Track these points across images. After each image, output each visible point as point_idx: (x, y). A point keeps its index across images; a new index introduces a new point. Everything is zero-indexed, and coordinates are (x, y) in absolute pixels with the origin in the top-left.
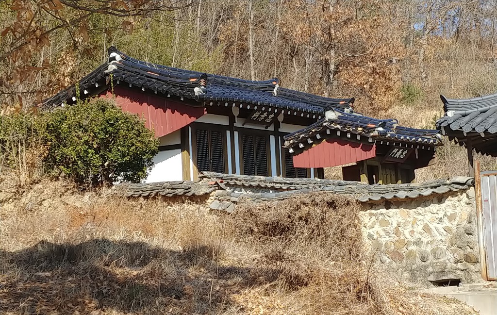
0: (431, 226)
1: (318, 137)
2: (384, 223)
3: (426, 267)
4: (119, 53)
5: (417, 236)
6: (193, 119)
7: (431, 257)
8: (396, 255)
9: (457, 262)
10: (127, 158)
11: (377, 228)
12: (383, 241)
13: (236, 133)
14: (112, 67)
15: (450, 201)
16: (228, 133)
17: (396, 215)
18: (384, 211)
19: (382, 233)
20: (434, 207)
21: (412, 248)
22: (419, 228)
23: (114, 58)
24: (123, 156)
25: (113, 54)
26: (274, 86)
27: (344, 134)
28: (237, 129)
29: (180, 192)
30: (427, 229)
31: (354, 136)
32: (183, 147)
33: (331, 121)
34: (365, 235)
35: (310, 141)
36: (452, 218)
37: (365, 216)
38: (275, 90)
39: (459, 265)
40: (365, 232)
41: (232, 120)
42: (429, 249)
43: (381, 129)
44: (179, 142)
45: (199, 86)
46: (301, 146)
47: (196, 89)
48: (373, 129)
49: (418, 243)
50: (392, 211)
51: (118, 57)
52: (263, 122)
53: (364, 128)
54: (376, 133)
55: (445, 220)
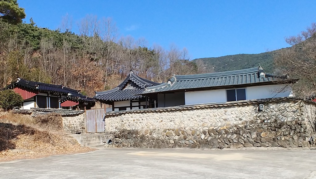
0: (76, 121)
1: (66, 99)
2: (67, 120)
3: (75, 130)
4: (20, 78)
5: (73, 123)
6: (36, 94)
7: (76, 128)
8: (69, 127)
9: (81, 129)
10: (15, 104)
11: (66, 121)
12: (67, 124)
13: (49, 98)
14: (18, 82)
15: (80, 115)
16: (47, 98)
17: (69, 118)
18: (67, 117)
19: (67, 122)
20: (77, 117)
21: (72, 125)
22: (74, 121)
23: (18, 79)
24: (14, 103)
25: (18, 78)
26: (62, 86)
27: (72, 99)
28: (50, 97)
29: (25, 112)
30: (75, 121)
31: (74, 99)
32: (35, 101)
33: (69, 96)
34: (63, 123)
35: (64, 100)
36: (80, 119)
37: (63, 118)
38: (63, 87)
39: (81, 130)
40: (63, 122)
41: (48, 95)
42: (75, 126)
43: (80, 98)
44: (34, 100)
45: (38, 87)
46: (62, 101)
47: (37, 87)
48: (78, 98)
49: (73, 125)
50: (69, 117)
51: (19, 79)
52: (56, 95)
53: (76, 98)
54: (79, 99)
55: (79, 119)
